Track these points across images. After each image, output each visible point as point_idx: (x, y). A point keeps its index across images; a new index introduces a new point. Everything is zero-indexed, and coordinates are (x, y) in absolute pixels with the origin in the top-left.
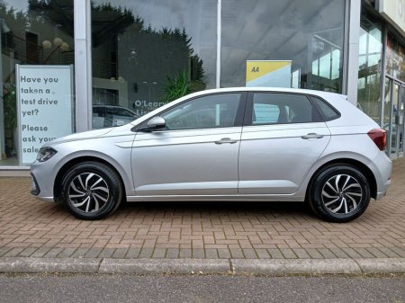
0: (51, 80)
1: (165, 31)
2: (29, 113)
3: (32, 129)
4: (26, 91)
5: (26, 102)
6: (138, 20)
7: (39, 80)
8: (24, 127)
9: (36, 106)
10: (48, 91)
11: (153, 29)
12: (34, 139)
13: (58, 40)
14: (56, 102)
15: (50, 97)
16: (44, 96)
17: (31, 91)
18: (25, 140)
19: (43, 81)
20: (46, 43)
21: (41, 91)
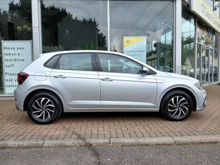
0: (20, 48)
1: (84, 20)
2: (9, 66)
3: (11, 74)
4: (7, 54)
5: (7, 60)
6: (69, 14)
7: (14, 49)
8: (6, 74)
9: (13, 62)
10: (19, 54)
11: (78, 19)
12: (12, 80)
13: (25, 26)
14: (23, 60)
15: (20, 57)
16: (17, 57)
17: (10, 54)
18: (7, 80)
19: (16, 49)
20: (19, 28)
21: (15, 54)
